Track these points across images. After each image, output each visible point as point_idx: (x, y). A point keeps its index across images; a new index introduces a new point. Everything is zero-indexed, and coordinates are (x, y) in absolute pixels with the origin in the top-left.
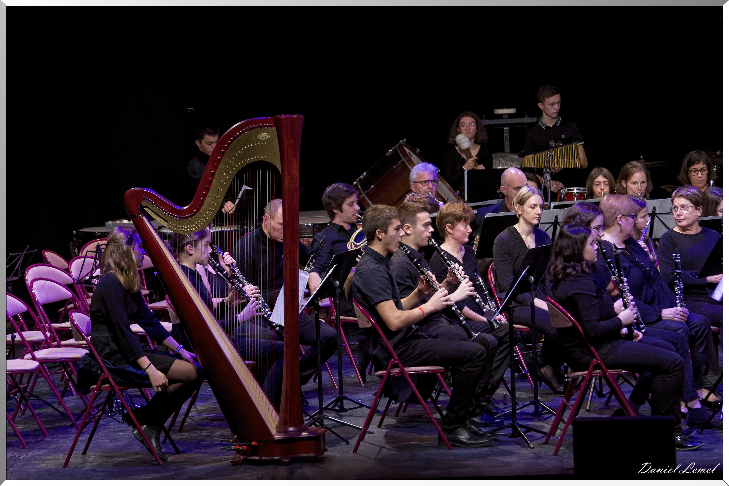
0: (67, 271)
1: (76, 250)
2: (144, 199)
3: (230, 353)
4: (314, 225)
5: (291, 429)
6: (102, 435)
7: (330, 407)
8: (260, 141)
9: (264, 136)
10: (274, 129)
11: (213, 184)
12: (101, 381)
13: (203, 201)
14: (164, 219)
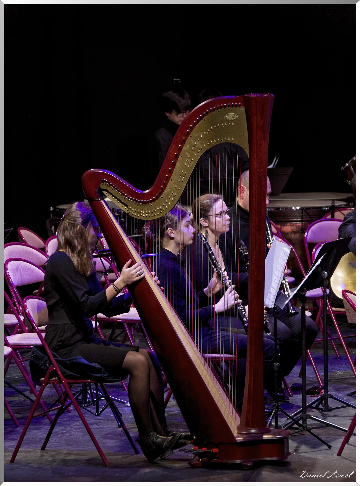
0: (43, 250)
1: (53, 228)
2: (103, 181)
3: (191, 347)
4: (302, 209)
5: (253, 431)
6: (75, 427)
7: (314, 406)
8: (227, 121)
9: (231, 116)
10: (243, 108)
11: (176, 167)
12: (49, 373)
13: (165, 185)
14: (123, 203)
